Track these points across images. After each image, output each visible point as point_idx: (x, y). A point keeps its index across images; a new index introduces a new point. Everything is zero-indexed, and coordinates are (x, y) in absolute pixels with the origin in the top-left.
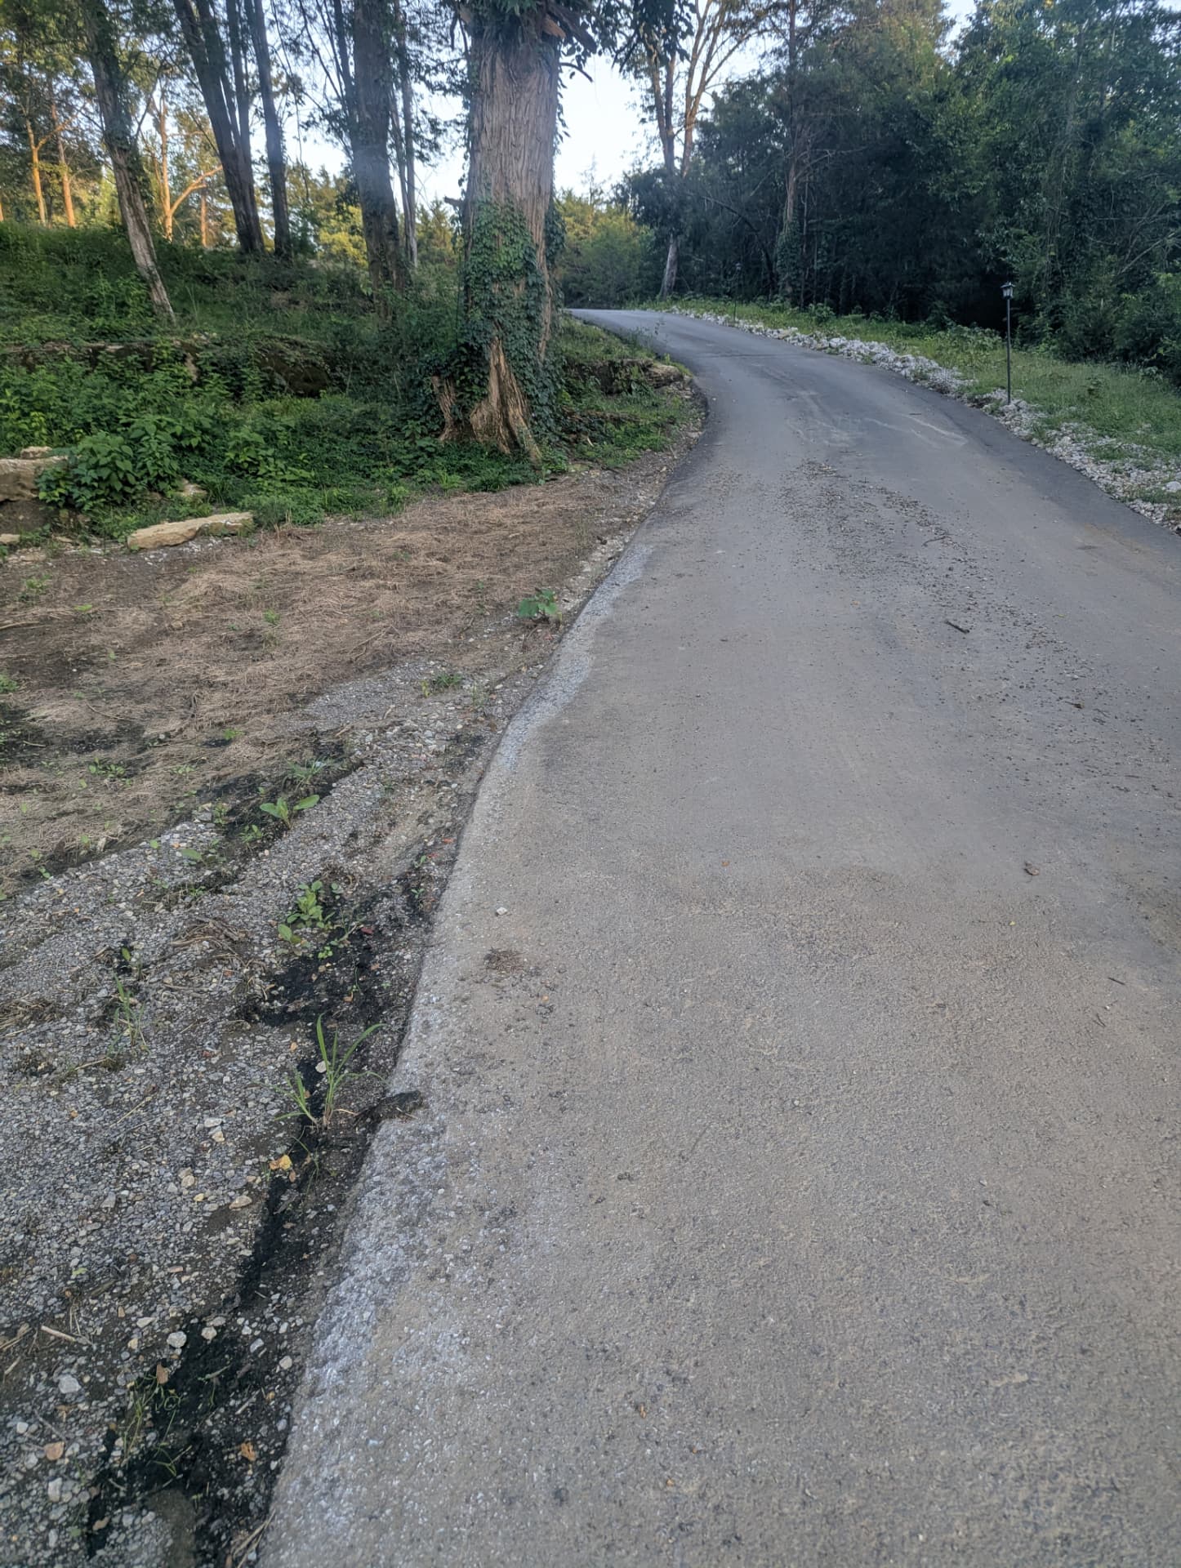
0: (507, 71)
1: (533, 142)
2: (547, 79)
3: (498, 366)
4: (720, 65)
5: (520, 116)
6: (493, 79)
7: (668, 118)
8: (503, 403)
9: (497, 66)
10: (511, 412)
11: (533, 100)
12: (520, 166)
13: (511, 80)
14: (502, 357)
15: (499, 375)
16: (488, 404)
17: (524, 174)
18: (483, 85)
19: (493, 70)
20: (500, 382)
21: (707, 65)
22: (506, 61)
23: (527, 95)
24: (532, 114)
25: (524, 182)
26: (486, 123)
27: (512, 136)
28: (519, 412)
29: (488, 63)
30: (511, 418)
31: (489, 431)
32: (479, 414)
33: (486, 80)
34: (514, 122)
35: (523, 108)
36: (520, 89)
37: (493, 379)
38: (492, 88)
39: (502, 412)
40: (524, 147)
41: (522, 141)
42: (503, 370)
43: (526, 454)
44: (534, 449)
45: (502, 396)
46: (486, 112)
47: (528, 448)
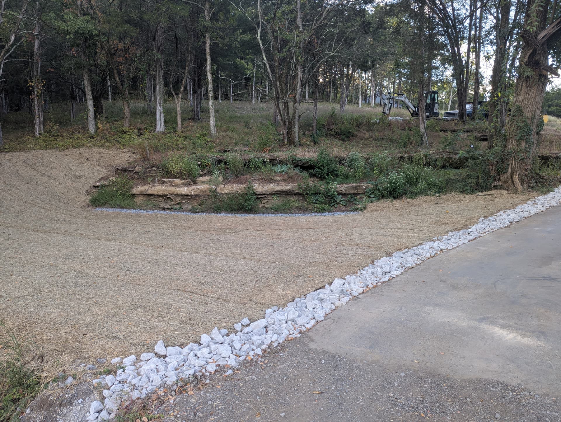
0: (526, 85)
3: (512, 164)
5: (530, 96)
6: (521, 88)
8: (512, 174)
10: (514, 177)
11: (535, 92)
13: (527, 87)
14: (514, 161)
16: (507, 174)
18: (518, 89)
19: (522, 85)
20: (512, 168)
22: (526, 83)
23: (533, 91)
24: (534, 95)
27: (526, 102)
28: (517, 177)
30: (514, 179)
31: (506, 182)
32: (503, 177)
33: (520, 88)
34: (527, 98)
35: (531, 94)
36: (530, 90)
37: (510, 167)
38: (521, 90)
39: (511, 176)
40: (530, 104)
41: (529, 103)
42: (513, 165)
43: (517, 189)
44: (520, 188)
45: (512, 172)
46: (518, 96)
47: (518, 187)
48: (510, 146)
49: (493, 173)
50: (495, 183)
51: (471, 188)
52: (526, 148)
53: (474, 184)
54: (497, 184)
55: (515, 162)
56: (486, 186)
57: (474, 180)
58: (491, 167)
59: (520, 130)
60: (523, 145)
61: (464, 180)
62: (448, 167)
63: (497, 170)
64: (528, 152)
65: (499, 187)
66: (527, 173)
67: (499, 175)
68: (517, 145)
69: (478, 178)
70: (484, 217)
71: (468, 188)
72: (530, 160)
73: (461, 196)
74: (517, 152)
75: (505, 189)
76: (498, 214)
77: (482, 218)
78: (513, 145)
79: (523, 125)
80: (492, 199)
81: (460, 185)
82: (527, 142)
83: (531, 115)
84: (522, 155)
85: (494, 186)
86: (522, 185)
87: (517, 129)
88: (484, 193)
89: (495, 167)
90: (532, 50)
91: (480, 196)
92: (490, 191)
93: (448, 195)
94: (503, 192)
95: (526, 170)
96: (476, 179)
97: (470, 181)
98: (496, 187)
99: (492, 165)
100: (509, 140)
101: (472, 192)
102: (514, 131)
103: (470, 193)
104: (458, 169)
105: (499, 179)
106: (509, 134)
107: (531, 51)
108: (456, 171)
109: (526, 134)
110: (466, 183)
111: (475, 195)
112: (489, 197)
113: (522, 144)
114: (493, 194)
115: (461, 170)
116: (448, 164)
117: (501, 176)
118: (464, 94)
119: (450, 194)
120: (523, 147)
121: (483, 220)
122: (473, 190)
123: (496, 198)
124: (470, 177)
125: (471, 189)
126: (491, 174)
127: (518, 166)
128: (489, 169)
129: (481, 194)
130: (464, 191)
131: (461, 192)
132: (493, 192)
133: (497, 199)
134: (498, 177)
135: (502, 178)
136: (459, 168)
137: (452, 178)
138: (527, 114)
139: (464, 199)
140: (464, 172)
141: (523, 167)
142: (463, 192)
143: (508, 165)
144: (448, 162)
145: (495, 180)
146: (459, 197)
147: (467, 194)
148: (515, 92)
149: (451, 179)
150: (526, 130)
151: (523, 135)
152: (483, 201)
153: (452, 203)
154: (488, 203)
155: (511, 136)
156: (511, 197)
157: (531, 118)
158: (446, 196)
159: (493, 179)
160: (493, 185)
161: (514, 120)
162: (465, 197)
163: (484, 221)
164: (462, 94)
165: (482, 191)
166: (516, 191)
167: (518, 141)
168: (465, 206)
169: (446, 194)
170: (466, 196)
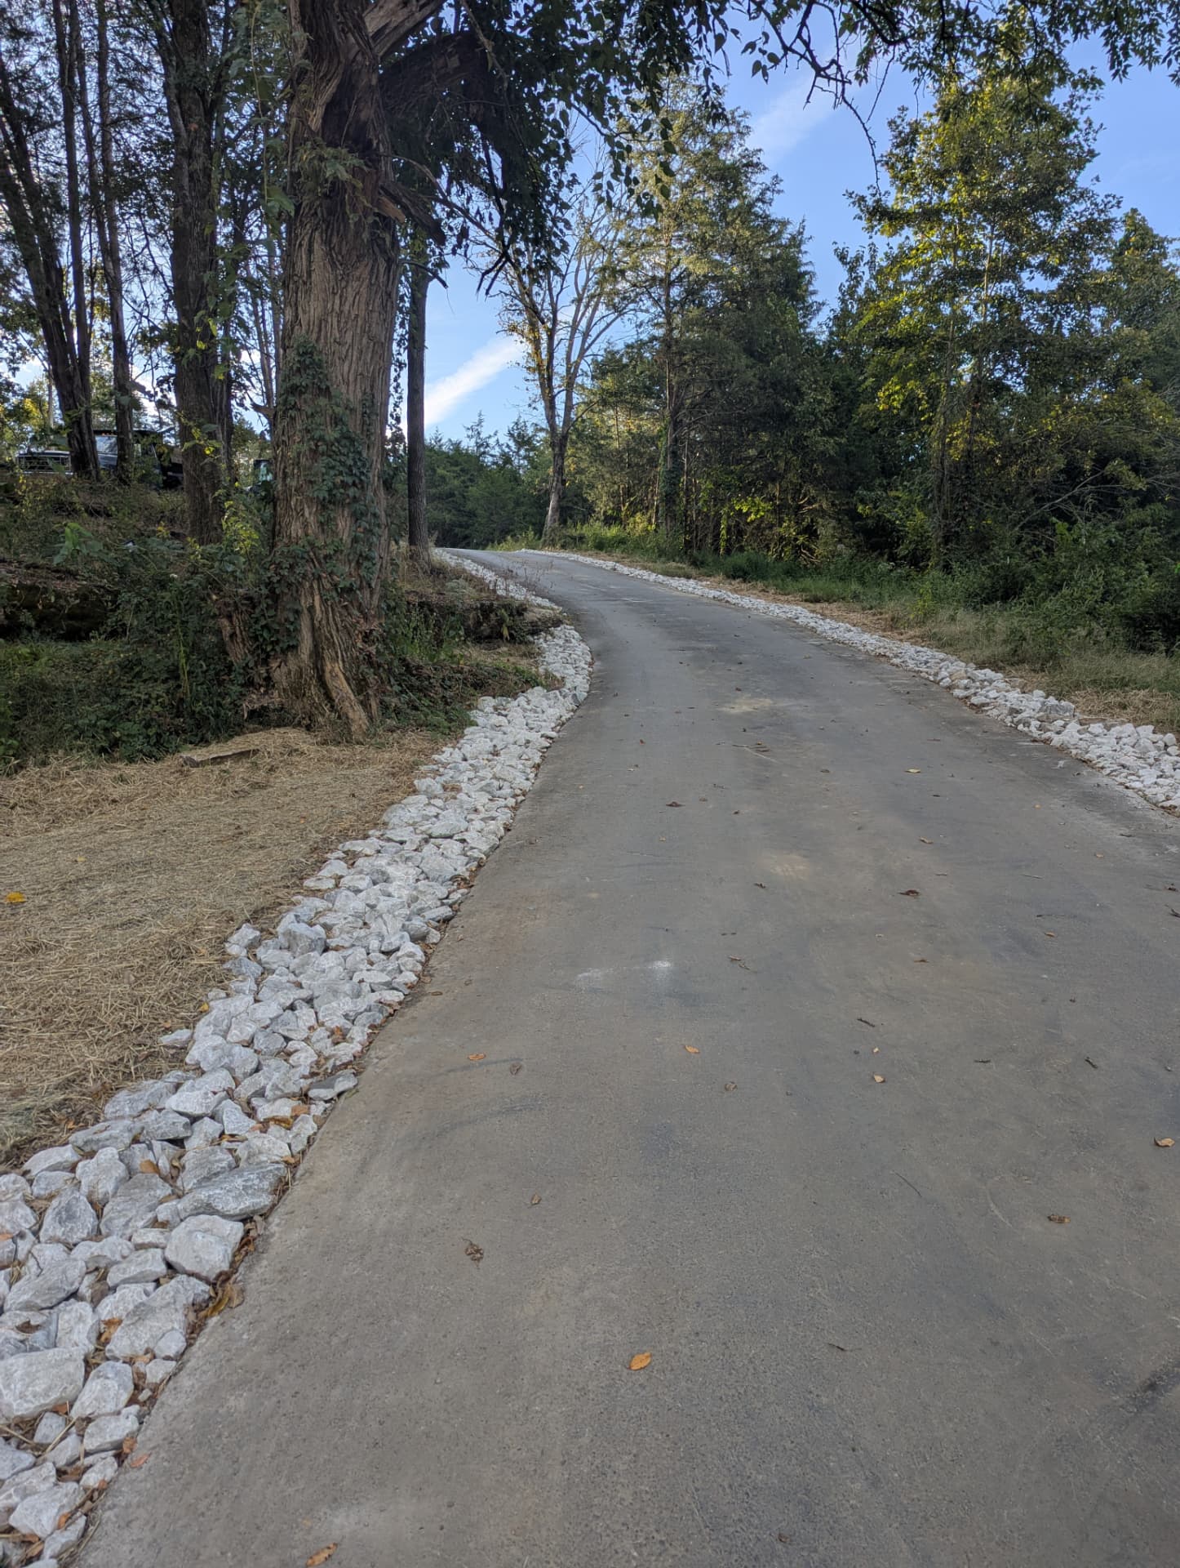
0: (329, 254)
1: (365, 341)
2: (382, 270)
3: (311, 609)
4: (598, 336)
5: (346, 308)
6: (310, 262)
7: (550, 379)
8: (317, 655)
9: (316, 246)
10: (328, 667)
11: (363, 290)
12: (346, 369)
13: (333, 265)
14: (317, 598)
15: (312, 619)
16: (297, 656)
17: (351, 379)
18: (298, 269)
19: (310, 251)
20: (313, 629)
21: (586, 335)
22: (327, 242)
23: (355, 284)
24: (363, 307)
25: (351, 388)
26: (301, 315)
27: (336, 332)
28: (338, 667)
29: (305, 243)
30: (327, 675)
31: (297, 690)
32: (284, 669)
33: (302, 264)
34: (339, 315)
35: (350, 299)
36: (346, 277)
37: (305, 624)
38: (309, 274)
39: (316, 667)
40: (352, 346)
41: (348, 338)
42: (318, 614)
43: (345, 721)
44: (357, 715)
45: (316, 646)
46: (301, 301)
47: (351, 715)
48: (296, 529)
49: (239, 654)
50: (254, 700)
51: (147, 726)
52: (355, 540)
53: (162, 705)
54: (265, 702)
55: (324, 601)
56: (217, 716)
57: (160, 689)
58: (225, 622)
59: (326, 459)
60: (344, 525)
61: (107, 688)
62: (29, 629)
63: (256, 638)
64: (367, 558)
65: (274, 716)
66: (373, 649)
67: (265, 662)
68: (322, 524)
69: (177, 678)
70: (255, 917)
71: (134, 728)
72: (376, 597)
73: (106, 775)
74: (326, 557)
75: (299, 724)
76: (323, 879)
77: (248, 933)
78: (306, 525)
79: (337, 435)
80: (260, 776)
81: (89, 713)
82: (357, 517)
83: (359, 395)
84: (344, 573)
85: (252, 713)
86: (365, 705)
87: (314, 452)
88: (215, 750)
89: (245, 623)
90: (335, 83)
91: (197, 765)
92: (238, 739)
93: (33, 771)
94: (294, 736)
95: (367, 637)
96: (165, 681)
97: (140, 691)
98: (262, 719)
99: (229, 617)
100: (288, 501)
101: (158, 746)
102: (303, 460)
103: (150, 756)
104: (81, 639)
105: (268, 679)
106: (285, 475)
107: (331, 89)
108: (67, 650)
109: (349, 480)
110: (122, 703)
111: (171, 762)
112: (241, 770)
113: (341, 524)
114: (255, 752)
115: (95, 645)
116: (26, 617)
117: (274, 665)
118: (77, 380)
119: (44, 764)
120: (346, 538)
121: (252, 947)
122: (159, 735)
123: (272, 769)
124: (138, 675)
125: (152, 732)
126: (231, 658)
127: (338, 619)
128: (219, 632)
129: (199, 754)
130: (115, 743)
131: (103, 750)
132: (255, 740)
133: (282, 780)
134: (263, 671)
135: (279, 675)
136: (87, 639)
137: (48, 678)
138: (344, 390)
139: (117, 792)
140: (106, 653)
141: (354, 626)
142: (109, 749)
143: (297, 612)
144: (31, 607)
145: (250, 683)
146: (89, 781)
147: (131, 760)
148: (285, 286)
149: (44, 687)
150: (350, 462)
151: (338, 480)
152: (220, 796)
153: (56, 821)
154: (244, 804)
155: (293, 483)
156: (339, 762)
157: (359, 410)
158: (20, 780)
159: (241, 680)
160: (246, 706)
161: (294, 407)
162: (122, 779)
163: (261, 953)
164: (70, 378)
165: (204, 742)
166: (343, 734)
167: (324, 507)
168: (127, 834)
169: (21, 767)
170: (130, 770)
